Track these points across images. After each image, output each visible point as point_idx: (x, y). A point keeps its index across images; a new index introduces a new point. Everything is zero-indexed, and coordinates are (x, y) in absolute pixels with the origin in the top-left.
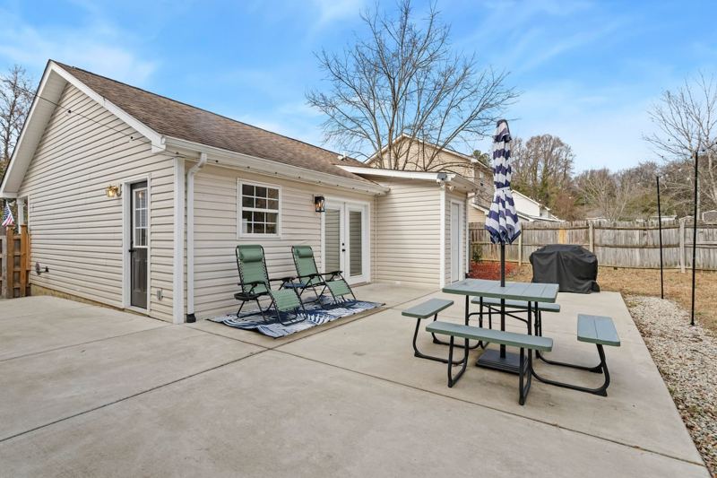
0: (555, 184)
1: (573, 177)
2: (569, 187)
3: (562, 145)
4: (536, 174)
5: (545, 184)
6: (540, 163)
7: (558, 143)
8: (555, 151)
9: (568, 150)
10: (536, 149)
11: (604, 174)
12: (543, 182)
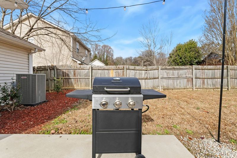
0: (109, 60)
1: (114, 58)
2: (113, 61)
3: (111, 49)
4: (104, 57)
5: (107, 60)
6: (105, 53)
7: (110, 48)
8: (109, 50)
9: (113, 50)
10: (104, 49)
11: (121, 58)
12: (106, 59)
